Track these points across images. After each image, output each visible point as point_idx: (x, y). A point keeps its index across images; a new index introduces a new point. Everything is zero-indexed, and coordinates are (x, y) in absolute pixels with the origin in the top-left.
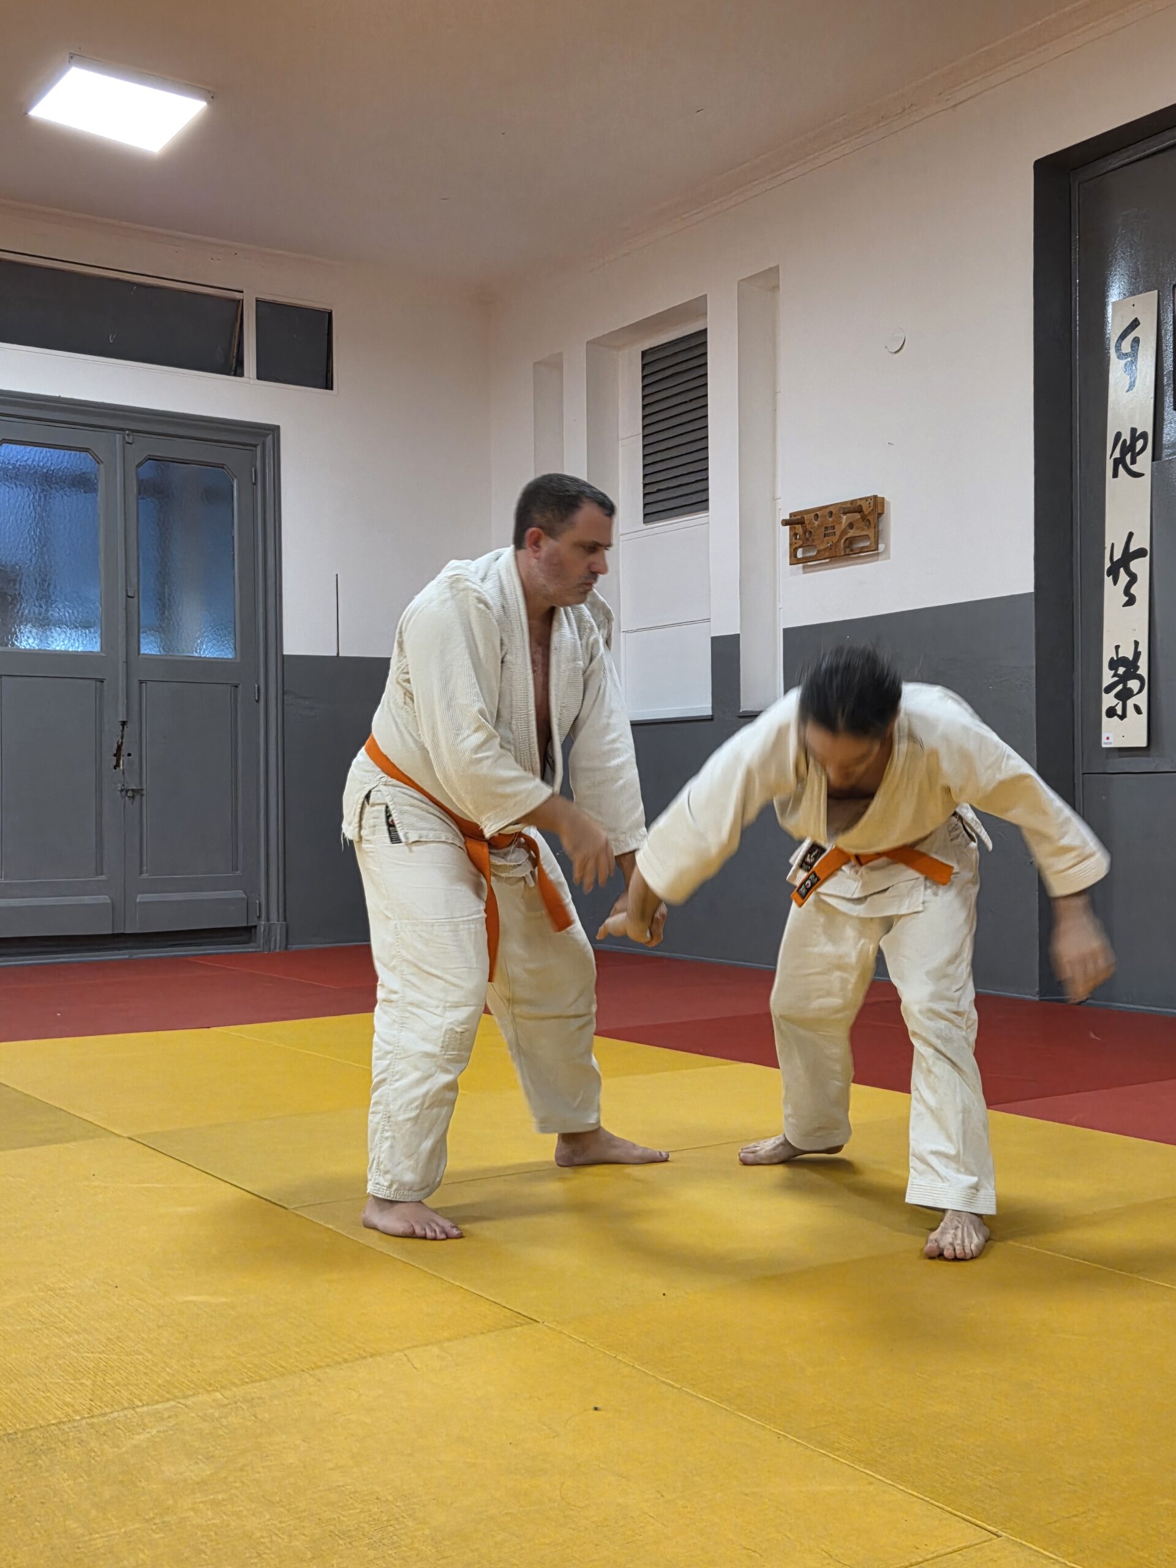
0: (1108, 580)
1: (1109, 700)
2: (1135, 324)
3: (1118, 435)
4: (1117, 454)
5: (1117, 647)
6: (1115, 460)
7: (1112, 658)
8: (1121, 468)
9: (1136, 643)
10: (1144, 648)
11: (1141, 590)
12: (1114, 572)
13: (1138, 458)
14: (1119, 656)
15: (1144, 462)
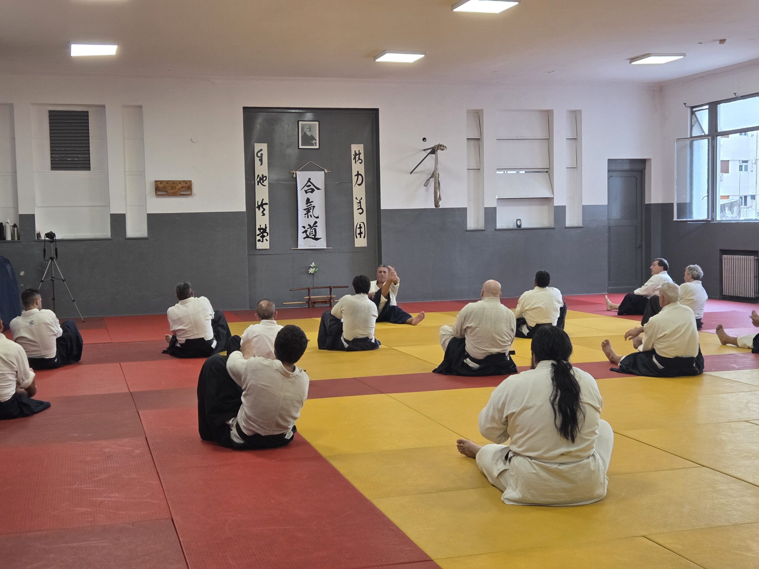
0: (257, 209)
1: (258, 238)
2: (261, 150)
3: (258, 176)
4: (258, 180)
5: (260, 225)
6: (258, 181)
7: (259, 228)
8: (259, 183)
9: (266, 225)
10: (268, 226)
11: (267, 212)
12: (259, 207)
13: (264, 182)
14: (261, 227)
15: (266, 183)
